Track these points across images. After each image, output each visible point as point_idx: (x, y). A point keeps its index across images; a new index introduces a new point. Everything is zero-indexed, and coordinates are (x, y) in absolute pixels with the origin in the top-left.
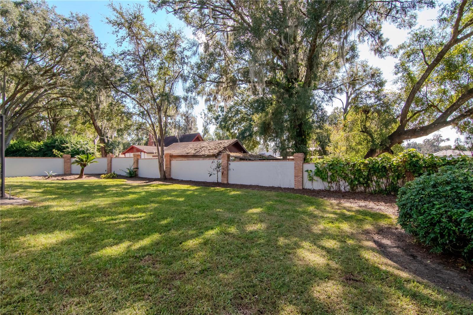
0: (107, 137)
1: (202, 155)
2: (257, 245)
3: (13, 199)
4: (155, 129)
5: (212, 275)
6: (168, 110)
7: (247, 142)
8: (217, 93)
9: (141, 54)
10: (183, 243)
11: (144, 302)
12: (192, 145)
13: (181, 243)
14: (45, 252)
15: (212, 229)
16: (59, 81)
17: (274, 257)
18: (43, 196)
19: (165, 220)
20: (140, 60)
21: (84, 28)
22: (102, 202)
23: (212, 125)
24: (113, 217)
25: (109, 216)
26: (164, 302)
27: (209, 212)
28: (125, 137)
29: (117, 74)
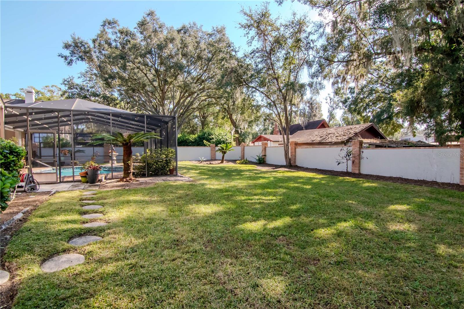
0: (240, 129)
1: (329, 142)
2: (405, 248)
3: (182, 177)
4: (281, 118)
5: (350, 270)
6: (293, 99)
7: (385, 125)
8: (346, 73)
9: (268, 49)
10: (315, 231)
11: (282, 277)
12: (317, 132)
13: (312, 230)
14: (205, 218)
15: (345, 221)
16: (206, 86)
17: (432, 267)
18: (200, 176)
19: (295, 206)
20: (267, 55)
21: (222, 38)
22: (240, 183)
23: (339, 109)
24: (250, 198)
25: (246, 196)
26: (300, 283)
27: (340, 203)
28: (253, 127)
29: (248, 72)
